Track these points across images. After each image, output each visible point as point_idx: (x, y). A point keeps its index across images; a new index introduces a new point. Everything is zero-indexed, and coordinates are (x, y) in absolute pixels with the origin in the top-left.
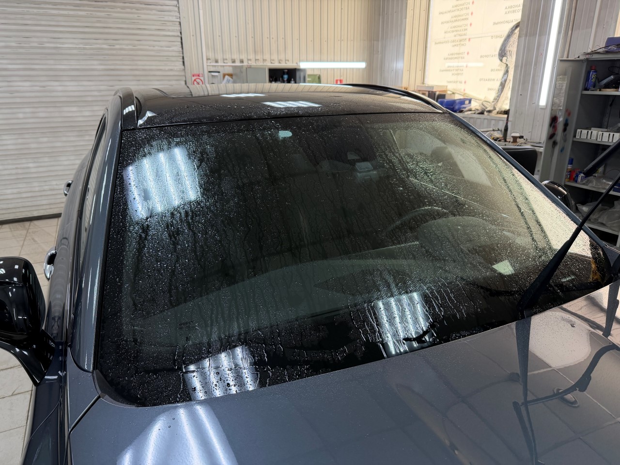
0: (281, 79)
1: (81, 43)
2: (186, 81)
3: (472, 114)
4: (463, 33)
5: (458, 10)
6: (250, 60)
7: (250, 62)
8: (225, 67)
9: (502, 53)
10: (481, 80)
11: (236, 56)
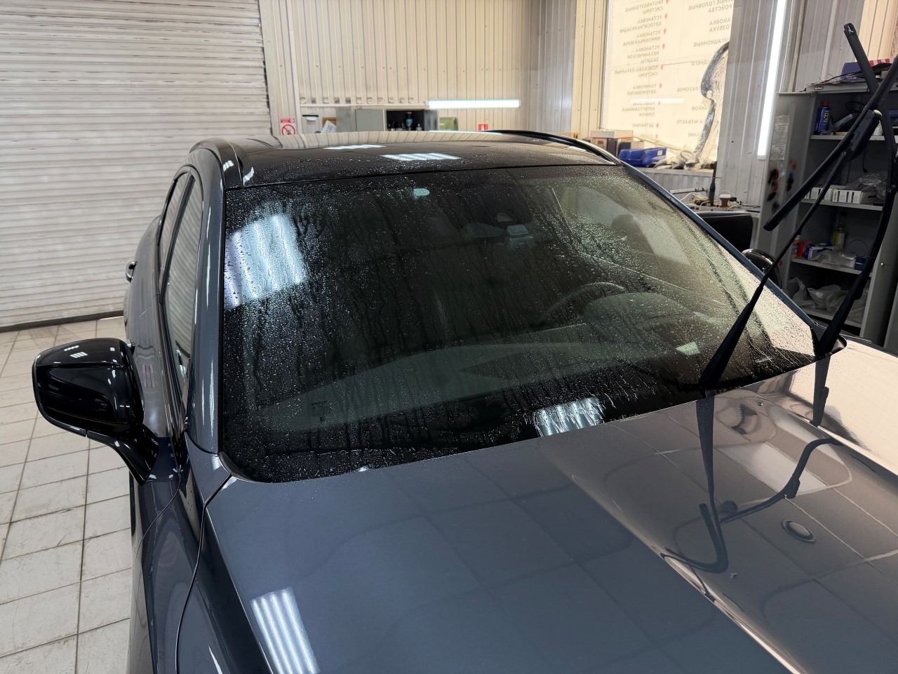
0: (403, 124)
1: (128, 79)
2: (271, 129)
3: (666, 168)
4: (653, 57)
5: (646, 26)
6: (360, 98)
7: (359, 102)
8: (325, 109)
9: (705, 85)
10: (678, 122)
11: (341, 95)
